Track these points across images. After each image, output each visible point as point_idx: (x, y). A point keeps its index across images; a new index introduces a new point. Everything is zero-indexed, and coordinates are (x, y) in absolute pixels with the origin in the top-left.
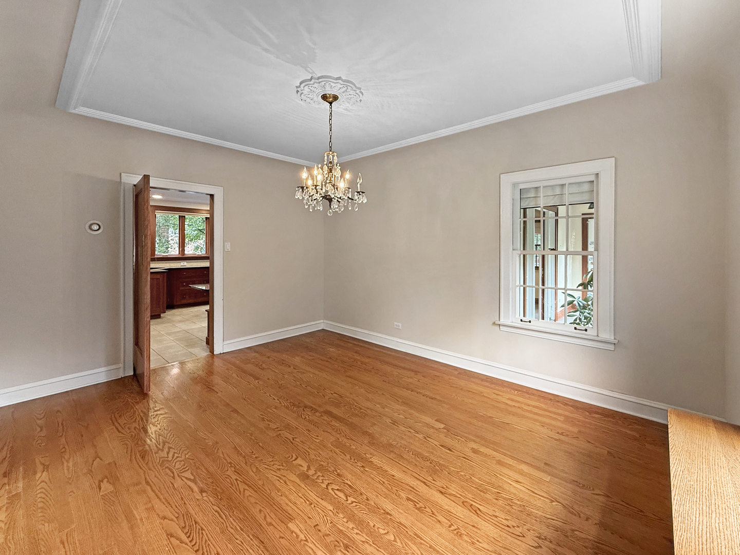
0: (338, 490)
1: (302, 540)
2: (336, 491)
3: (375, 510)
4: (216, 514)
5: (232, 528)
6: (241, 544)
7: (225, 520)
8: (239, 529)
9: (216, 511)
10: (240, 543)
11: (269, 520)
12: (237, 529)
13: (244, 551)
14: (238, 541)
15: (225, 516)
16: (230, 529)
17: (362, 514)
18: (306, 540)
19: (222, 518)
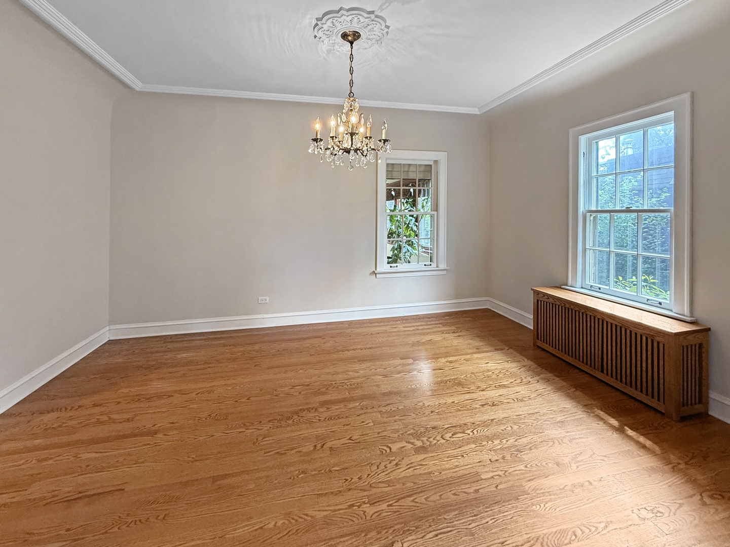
0: (453, 435)
1: (504, 474)
2: (454, 436)
3: (485, 424)
4: (440, 536)
5: (469, 524)
6: (495, 520)
7: (454, 528)
8: (475, 518)
9: (437, 535)
10: (493, 521)
11: (471, 490)
12: (473, 520)
13: (505, 519)
14: (490, 522)
15: (447, 527)
16: (470, 526)
17: (487, 432)
18: (506, 471)
19: (451, 531)
